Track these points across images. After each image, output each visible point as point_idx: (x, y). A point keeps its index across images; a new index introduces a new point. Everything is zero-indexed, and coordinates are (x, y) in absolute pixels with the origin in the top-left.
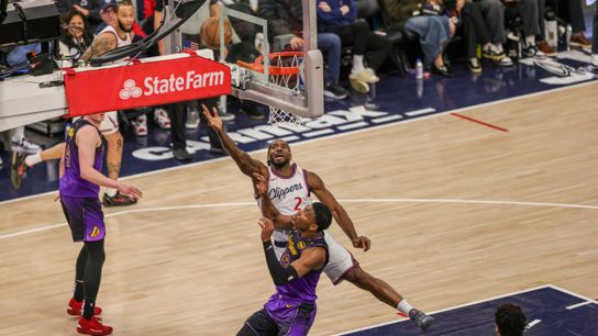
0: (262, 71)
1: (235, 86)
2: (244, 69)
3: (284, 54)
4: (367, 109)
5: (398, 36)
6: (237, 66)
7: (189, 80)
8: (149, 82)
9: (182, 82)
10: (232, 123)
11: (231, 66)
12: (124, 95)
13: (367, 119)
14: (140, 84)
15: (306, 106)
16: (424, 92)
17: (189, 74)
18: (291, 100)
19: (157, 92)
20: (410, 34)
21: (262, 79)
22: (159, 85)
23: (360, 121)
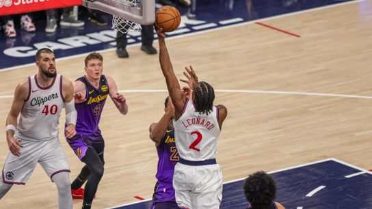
4: (189, 18)
10: (82, 28)
13: (189, 26)
15: (141, 15)
16: (234, 6)
18: (129, 10)
19: (24, 3)
23: (184, 28)
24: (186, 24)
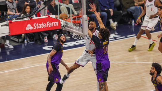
0: (70, 22)
1: (62, 26)
2: (65, 21)
3: (78, 16)
5: (125, 13)
6: (62, 20)
7: (47, 24)
8: (35, 25)
9: (45, 25)
11: (61, 20)
12: (27, 29)
14: (32, 25)
15: (83, 32)
17: (48, 22)
18: (78, 30)
19: (37, 28)
20: (129, 12)
21: (70, 24)
22: (38, 26)
23: (113, 38)
24: (114, 37)
